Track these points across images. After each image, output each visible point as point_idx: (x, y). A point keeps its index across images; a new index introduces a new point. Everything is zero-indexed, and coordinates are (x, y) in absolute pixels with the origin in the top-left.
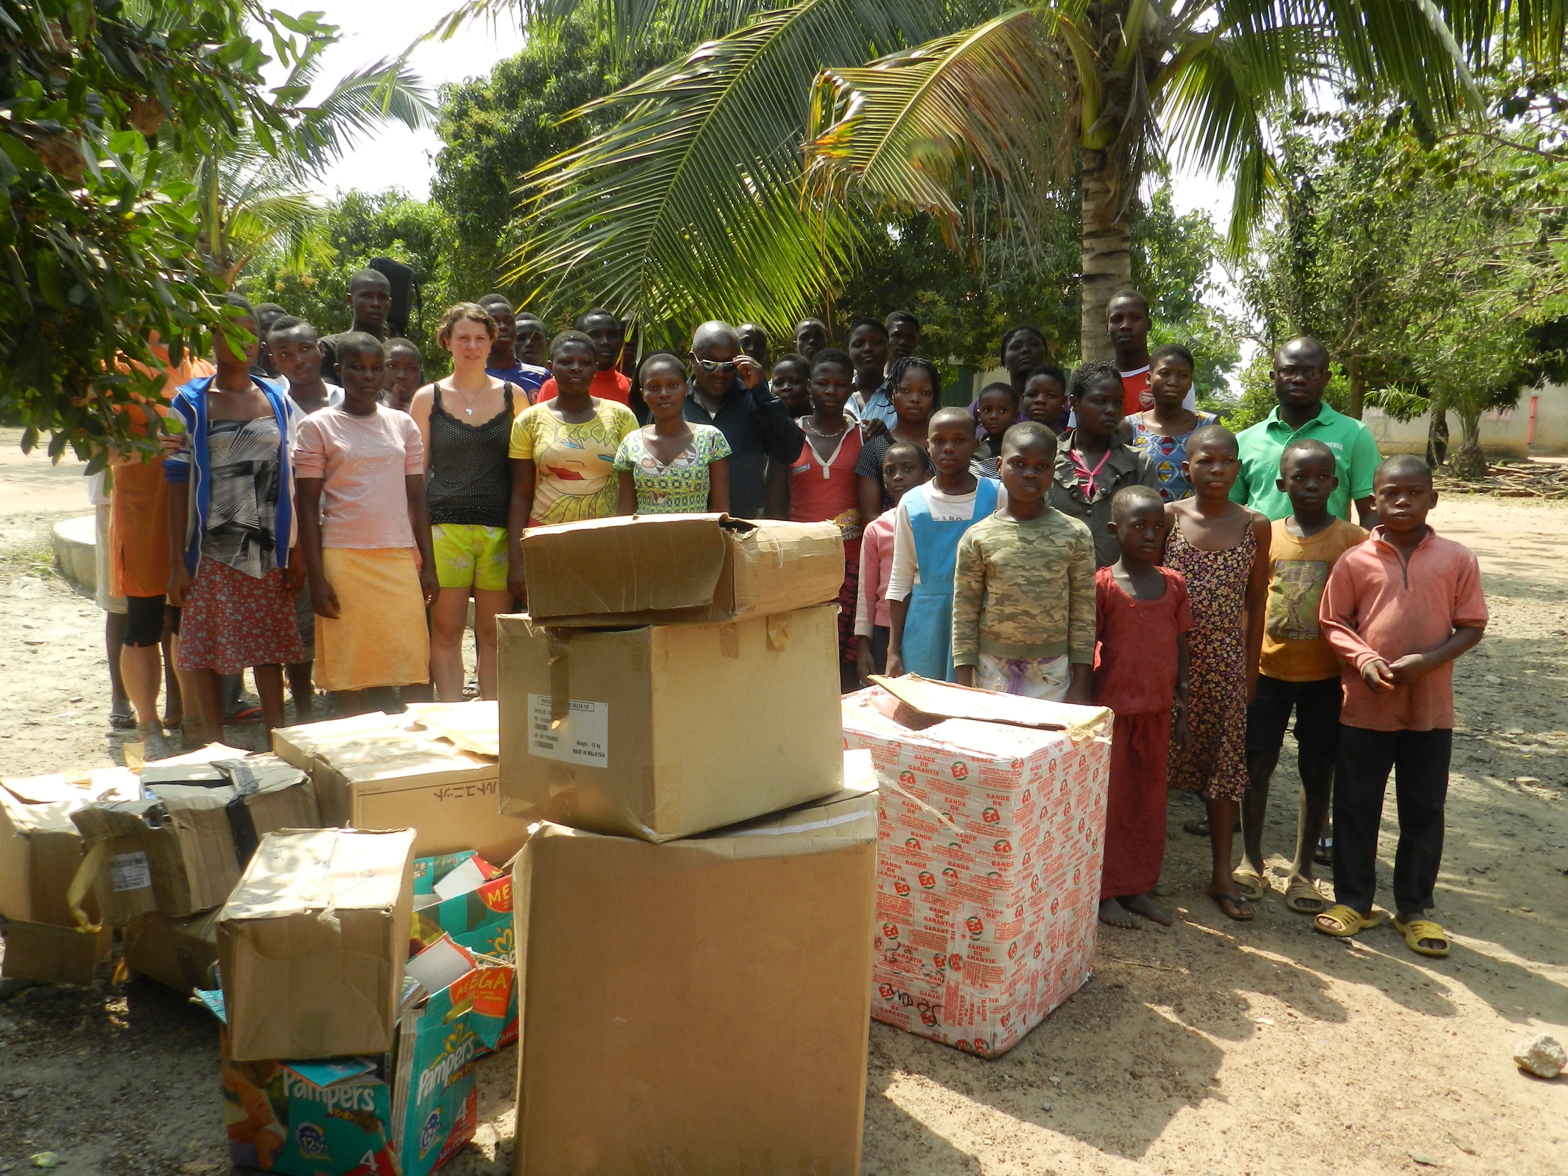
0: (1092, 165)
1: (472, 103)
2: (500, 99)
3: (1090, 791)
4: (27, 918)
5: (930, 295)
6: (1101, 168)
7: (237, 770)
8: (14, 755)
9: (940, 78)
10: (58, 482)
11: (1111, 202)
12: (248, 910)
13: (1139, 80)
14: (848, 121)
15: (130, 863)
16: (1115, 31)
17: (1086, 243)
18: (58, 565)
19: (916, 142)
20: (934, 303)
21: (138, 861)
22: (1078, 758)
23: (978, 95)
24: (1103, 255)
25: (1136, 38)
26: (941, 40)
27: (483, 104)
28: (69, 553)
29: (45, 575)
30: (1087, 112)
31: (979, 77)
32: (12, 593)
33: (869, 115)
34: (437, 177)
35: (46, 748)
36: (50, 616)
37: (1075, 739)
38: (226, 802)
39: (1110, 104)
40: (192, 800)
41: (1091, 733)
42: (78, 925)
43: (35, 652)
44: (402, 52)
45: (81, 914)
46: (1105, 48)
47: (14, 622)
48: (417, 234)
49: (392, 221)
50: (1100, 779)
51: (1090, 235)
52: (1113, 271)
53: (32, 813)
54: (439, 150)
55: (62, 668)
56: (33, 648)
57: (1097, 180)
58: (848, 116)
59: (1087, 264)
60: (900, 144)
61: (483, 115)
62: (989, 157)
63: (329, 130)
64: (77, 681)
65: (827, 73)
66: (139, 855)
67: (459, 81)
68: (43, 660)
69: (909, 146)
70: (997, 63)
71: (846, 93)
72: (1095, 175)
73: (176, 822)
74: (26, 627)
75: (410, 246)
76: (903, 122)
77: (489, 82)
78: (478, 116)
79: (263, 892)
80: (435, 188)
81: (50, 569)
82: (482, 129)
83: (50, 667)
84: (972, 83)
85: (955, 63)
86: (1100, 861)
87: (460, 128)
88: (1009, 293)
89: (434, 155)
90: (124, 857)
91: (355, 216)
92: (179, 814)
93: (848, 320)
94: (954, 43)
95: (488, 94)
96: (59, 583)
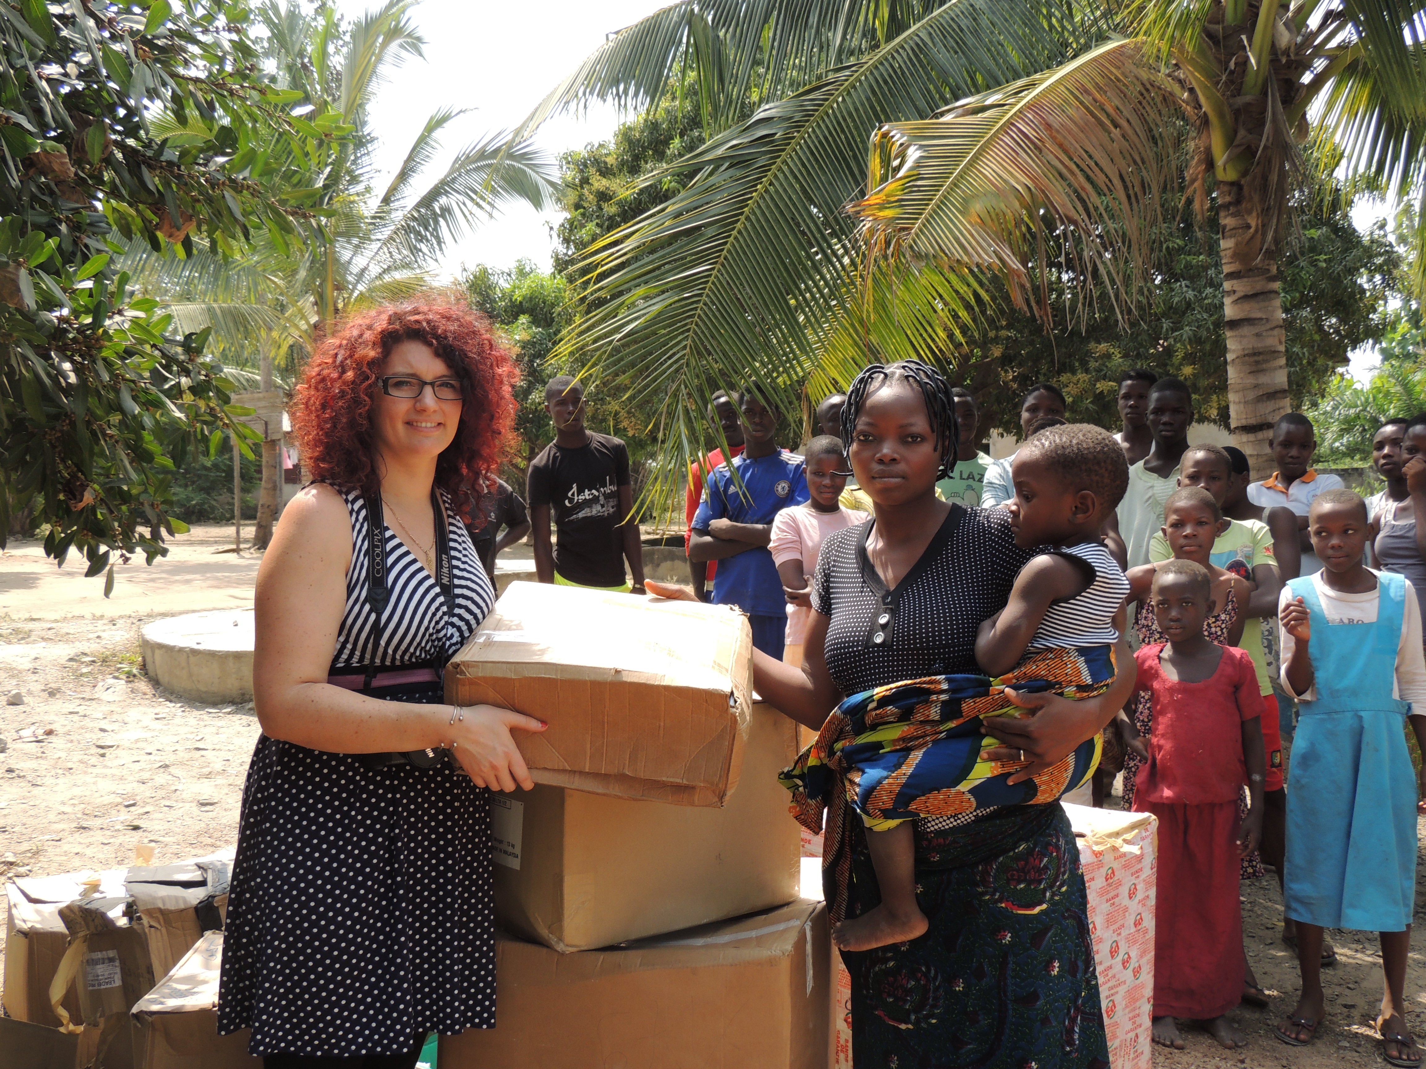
0: (1228, 199)
1: (592, 170)
2: (623, 163)
3: (1126, 909)
4: (25, 1020)
5: (1103, 347)
6: (1238, 202)
7: (214, 870)
8: (58, 858)
9: (1010, 123)
10: (177, 581)
11: (1252, 238)
12: (162, 1003)
13: (1273, 104)
14: (901, 179)
15: (103, 961)
16: (1241, 53)
17: (1227, 285)
18: (144, 667)
19: (975, 196)
20: (1108, 356)
21: (111, 960)
22: (1103, 871)
23: (1054, 138)
24: (1246, 298)
25: (1266, 57)
26: (1020, 83)
27: (605, 171)
28: (153, 653)
29: (130, 677)
30: (1217, 141)
31: (1056, 120)
32: (97, 696)
33: (923, 171)
34: (562, 249)
35: (89, 852)
36: (126, 720)
37: (1096, 848)
38: (195, 902)
39: (1242, 133)
40: (163, 899)
41: (1118, 842)
42: (62, 1025)
43: (103, 755)
44: (518, 125)
45: (63, 1013)
46: (1232, 72)
47: (91, 725)
48: (542, 309)
49: (518, 297)
50: (1140, 895)
51: (1230, 276)
52: (1258, 315)
53: (38, 912)
54: (561, 221)
55: (124, 772)
56: (102, 751)
57: (1233, 215)
58: (901, 174)
59: (1230, 311)
60: (955, 199)
61: (605, 182)
62: (1063, 205)
63: (446, 211)
64: (135, 784)
65: (885, 128)
66: (112, 953)
67: (580, 148)
68: (109, 764)
69: (966, 201)
70: (1082, 103)
71: (903, 149)
72: (1232, 209)
73: (145, 921)
74: (102, 730)
75: (535, 321)
76: (961, 176)
77: (612, 147)
78: (599, 183)
79: (183, 987)
80: (557, 260)
81: (135, 671)
82: (603, 196)
83: (113, 771)
84: (1049, 126)
85: (1029, 106)
86: (1148, 991)
87: (581, 197)
88: (1196, 340)
89: (556, 227)
90: (99, 955)
91: (480, 294)
92: (150, 912)
93: (1014, 379)
94: (1033, 85)
95: (611, 160)
96: (143, 685)
